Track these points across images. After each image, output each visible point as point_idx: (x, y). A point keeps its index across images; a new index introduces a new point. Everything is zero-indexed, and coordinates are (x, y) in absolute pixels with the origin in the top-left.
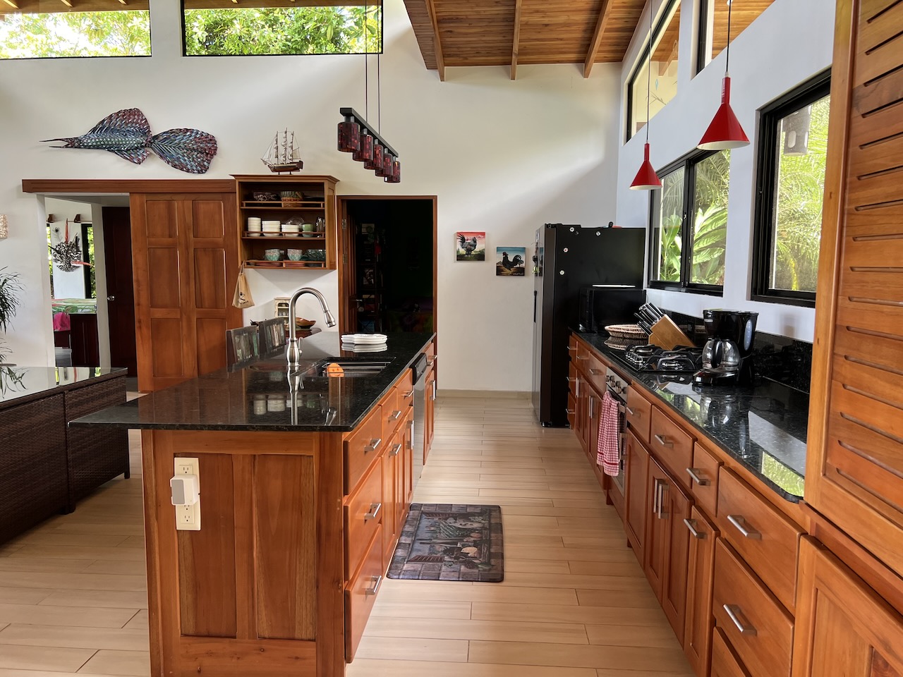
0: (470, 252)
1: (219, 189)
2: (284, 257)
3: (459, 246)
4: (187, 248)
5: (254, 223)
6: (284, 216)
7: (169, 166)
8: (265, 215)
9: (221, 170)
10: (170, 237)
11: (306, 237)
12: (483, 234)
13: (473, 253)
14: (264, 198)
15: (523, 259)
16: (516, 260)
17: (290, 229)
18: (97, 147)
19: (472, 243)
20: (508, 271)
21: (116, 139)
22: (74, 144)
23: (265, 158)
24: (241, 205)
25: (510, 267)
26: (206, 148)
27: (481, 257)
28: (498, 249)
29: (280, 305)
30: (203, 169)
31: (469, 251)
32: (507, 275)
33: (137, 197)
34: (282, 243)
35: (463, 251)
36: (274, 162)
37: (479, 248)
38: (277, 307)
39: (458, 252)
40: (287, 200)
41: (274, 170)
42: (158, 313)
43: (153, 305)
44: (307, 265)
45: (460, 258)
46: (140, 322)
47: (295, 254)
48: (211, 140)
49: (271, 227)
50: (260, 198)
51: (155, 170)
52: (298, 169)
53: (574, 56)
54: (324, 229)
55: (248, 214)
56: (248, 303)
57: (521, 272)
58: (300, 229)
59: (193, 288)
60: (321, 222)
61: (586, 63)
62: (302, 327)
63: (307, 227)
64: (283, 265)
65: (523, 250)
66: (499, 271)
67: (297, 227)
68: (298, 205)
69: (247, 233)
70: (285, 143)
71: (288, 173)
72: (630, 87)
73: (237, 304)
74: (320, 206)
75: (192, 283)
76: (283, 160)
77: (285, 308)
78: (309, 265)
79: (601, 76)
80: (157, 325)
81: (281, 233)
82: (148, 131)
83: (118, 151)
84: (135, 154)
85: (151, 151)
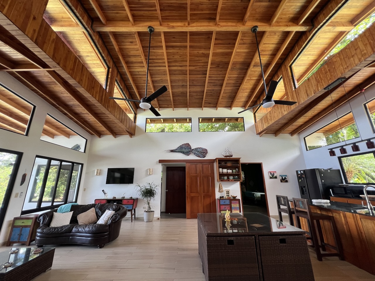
0: (273, 177)
1: (212, 162)
2: (228, 178)
3: (270, 175)
4: (200, 177)
5: (221, 169)
6: (227, 168)
7: (196, 156)
8: (223, 168)
9: (208, 157)
10: (196, 174)
11: (235, 173)
12: (276, 172)
15: (287, 178)
16: (285, 178)
17: (230, 171)
18: (179, 152)
19: (273, 174)
20: (283, 181)
21: (184, 150)
22: (172, 151)
23: (222, 154)
25: (284, 180)
27: (276, 178)
28: (280, 176)
29: (227, 192)
30: (204, 157)
31: (273, 176)
32: (283, 182)
33: (188, 164)
34: (228, 175)
35: (271, 176)
36: (225, 155)
37: (275, 175)
38: (226, 192)
40: (229, 164)
41: (226, 156)
42: (193, 195)
43: (191, 192)
44: (234, 180)
45: (271, 178)
46: (187, 197)
47: (231, 178)
49: (225, 171)
50: (223, 163)
51: (192, 157)
52: (232, 156)
53: (290, 132)
54: (238, 171)
55: (219, 167)
56: (222, 191)
57: (287, 181)
58: (232, 171)
59: (202, 187)
60: (237, 169)
61: (292, 133)
62: (233, 198)
63: (234, 171)
64: (228, 181)
65: (286, 176)
66: (281, 181)
67: (231, 170)
68: (232, 165)
69: (219, 172)
70: (228, 150)
71: (229, 157)
72: (304, 138)
73: (219, 191)
74: (238, 165)
75: (202, 186)
76: (228, 154)
77: (228, 192)
78: (235, 180)
79: (295, 136)
80: (192, 198)
81: (227, 172)
82: (190, 148)
83: (183, 153)
84: (187, 153)
85: (191, 153)
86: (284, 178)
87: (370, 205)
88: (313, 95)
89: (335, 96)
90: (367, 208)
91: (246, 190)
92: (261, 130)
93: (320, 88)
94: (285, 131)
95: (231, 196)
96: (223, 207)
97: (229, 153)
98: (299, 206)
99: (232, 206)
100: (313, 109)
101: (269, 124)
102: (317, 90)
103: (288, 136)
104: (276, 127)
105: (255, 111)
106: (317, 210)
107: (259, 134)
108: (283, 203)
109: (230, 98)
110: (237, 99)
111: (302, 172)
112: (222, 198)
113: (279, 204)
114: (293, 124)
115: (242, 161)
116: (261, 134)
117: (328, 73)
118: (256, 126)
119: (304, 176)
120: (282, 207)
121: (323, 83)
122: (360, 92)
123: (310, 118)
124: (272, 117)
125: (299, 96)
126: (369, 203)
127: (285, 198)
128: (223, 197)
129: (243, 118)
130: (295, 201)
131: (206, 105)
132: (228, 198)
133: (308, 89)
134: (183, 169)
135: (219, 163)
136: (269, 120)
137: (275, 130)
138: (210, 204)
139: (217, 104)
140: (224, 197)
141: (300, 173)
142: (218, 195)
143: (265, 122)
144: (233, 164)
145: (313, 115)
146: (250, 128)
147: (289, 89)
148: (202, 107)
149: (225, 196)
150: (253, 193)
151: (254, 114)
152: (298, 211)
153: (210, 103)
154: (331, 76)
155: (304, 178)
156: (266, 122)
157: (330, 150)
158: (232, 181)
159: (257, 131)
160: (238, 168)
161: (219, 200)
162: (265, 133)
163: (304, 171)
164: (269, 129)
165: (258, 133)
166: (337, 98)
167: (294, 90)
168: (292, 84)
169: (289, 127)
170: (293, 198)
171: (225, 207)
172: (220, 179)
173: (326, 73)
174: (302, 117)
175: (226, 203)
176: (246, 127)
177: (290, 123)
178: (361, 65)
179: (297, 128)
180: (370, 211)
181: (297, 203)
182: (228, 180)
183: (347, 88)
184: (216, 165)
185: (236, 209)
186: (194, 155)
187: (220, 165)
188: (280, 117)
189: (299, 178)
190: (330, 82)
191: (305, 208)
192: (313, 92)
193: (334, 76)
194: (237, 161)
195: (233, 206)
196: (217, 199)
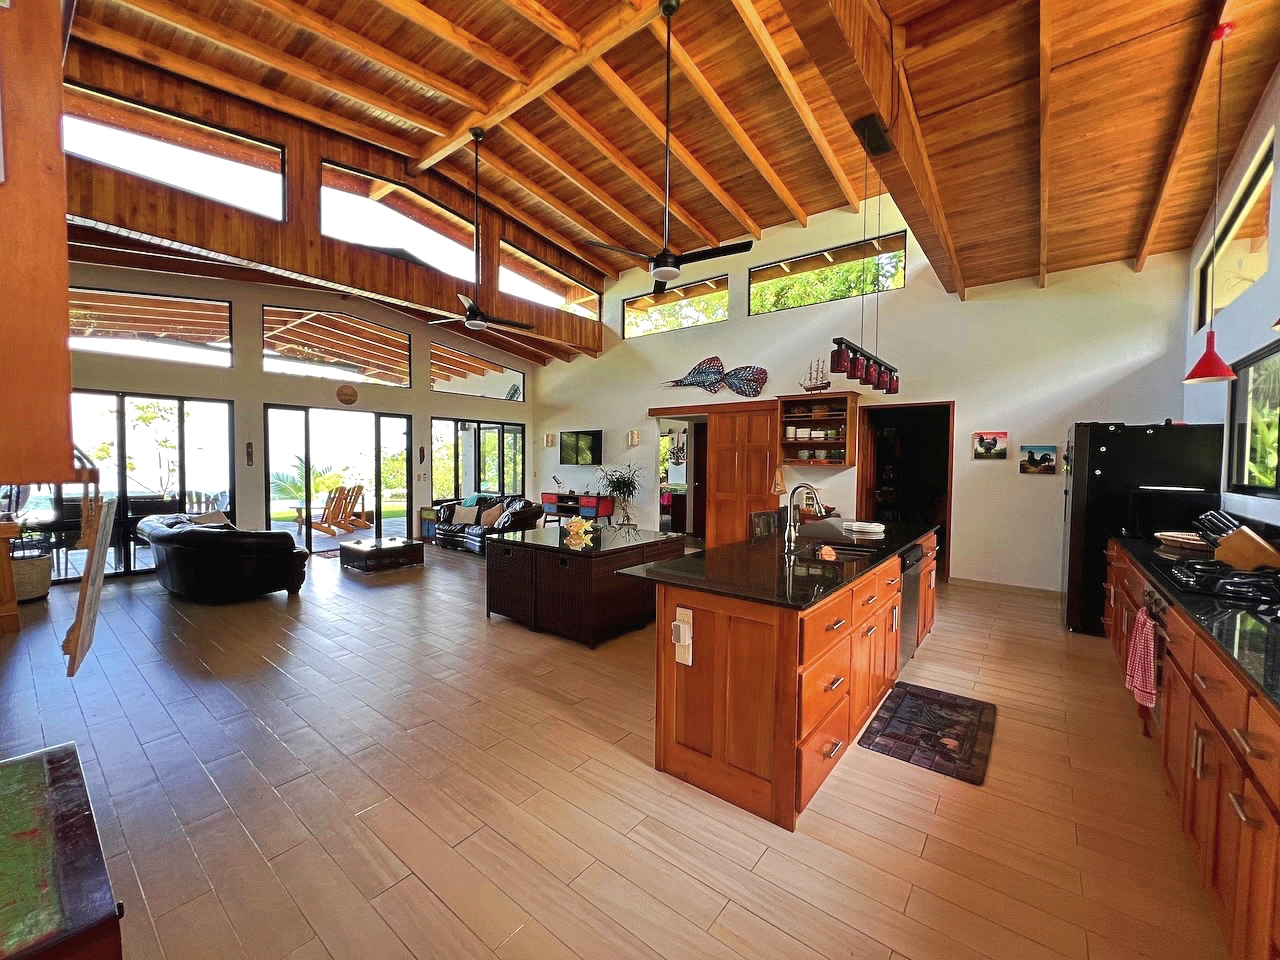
0: (989, 453)
1: (769, 406)
2: (812, 456)
3: (977, 445)
4: (743, 451)
5: (791, 431)
6: (814, 425)
7: (734, 393)
8: (799, 425)
9: (768, 394)
10: (732, 442)
11: (830, 440)
12: (1005, 434)
13: (993, 451)
14: (799, 412)
15: (1053, 457)
16: (1045, 458)
17: (819, 434)
18: (691, 384)
19: (992, 442)
20: (1033, 469)
21: (703, 378)
22: (678, 383)
23: (802, 381)
24: (782, 417)
25: (1037, 466)
26: (759, 378)
27: (1002, 455)
28: (1023, 448)
30: (757, 393)
31: (988, 450)
32: (1033, 473)
33: (713, 416)
34: (812, 445)
35: (981, 450)
36: (808, 384)
37: (999, 447)
39: (976, 450)
40: (818, 413)
41: (810, 389)
42: (721, 496)
43: (718, 490)
44: (830, 462)
45: (978, 456)
46: (709, 502)
47: (821, 454)
48: (764, 372)
49: (804, 433)
51: (726, 396)
52: (827, 388)
53: (1119, 254)
55: (786, 424)
57: (1050, 470)
58: (827, 434)
59: (745, 479)
60: (843, 428)
63: (832, 433)
64: (812, 463)
65: (1047, 448)
66: (1023, 469)
67: (823, 432)
68: (830, 415)
69: (783, 438)
70: (817, 369)
71: (818, 392)
72: (1204, 271)
74: (843, 415)
75: (745, 475)
78: (832, 462)
80: (720, 505)
81: (811, 438)
82: (722, 370)
83: (703, 386)
84: (713, 387)
85: (723, 384)
86: (1038, 457)
95: (823, 505)
123: (1138, 184)
135: (785, 412)
137: (1017, 263)
144: (829, 411)
146: (924, 273)
158: (818, 463)
172: (786, 457)
182: (812, 460)
194: (844, 401)
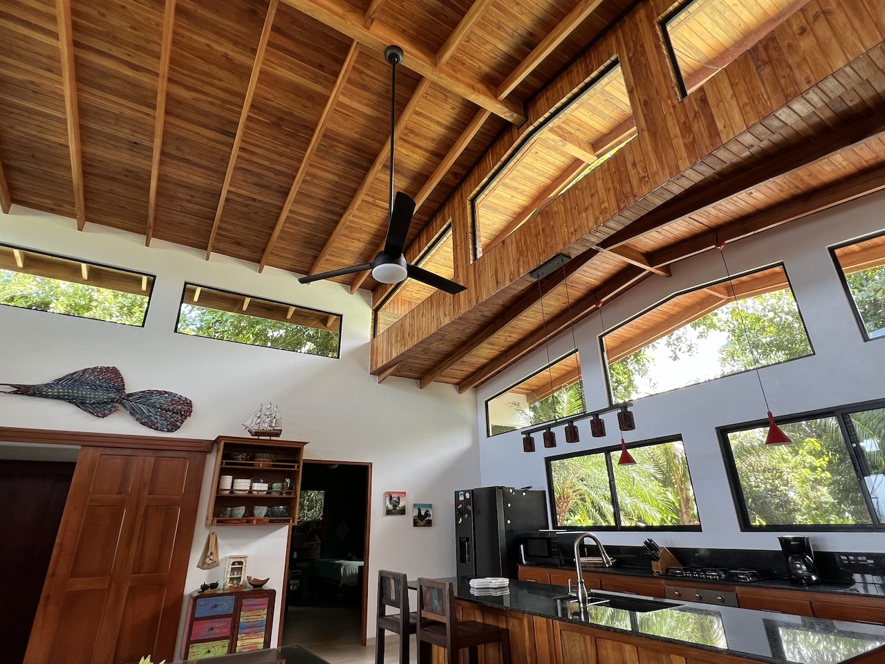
0: (395, 509)
1: (201, 448)
2: (250, 513)
3: (388, 503)
4: (137, 507)
5: (227, 481)
6: (254, 475)
8: (238, 474)
10: (120, 493)
11: (275, 495)
12: (405, 493)
13: (398, 508)
14: (243, 459)
15: (430, 513)
16: (427, 514)
17: (261, 487)
19: (397, 500)
20: (421, 523)
21: (85, 392)
22: (23, 391)
23: (247, 424)
25: (423, 520)
27: (403, 512)
28: (415, 506)
29: (233, 564)
30: (174, 427)
31: (395, 507)
32: (421, 526)
33: (90, 450)
34: (250, 501)
35: (390, 507)
36: (255, 428)
37: (401, 505)
38: (231, 566)
39: (387, 507)
40: (262, 462)
41: (257, 434)
42: (77, 584)
44: (271, 522)
45: (389, 513)
46: (47, 598)
47: (261, 511)
48: (189, 404)
49: (243, 485)
50: (240, 458)
51: (120, 425)
52: (278, 435)
53: (457, 380)
54: (291, 488)
55: (224, 471)
56: (215, 564)
57: (429, 524)
58: (270, 488)
59: (133, 551)
60: (288, 481)
61: (461, 385)
62: (255, 586)
63: (277, 486)
64: (248, 522)
65: (430, 506)
66: (415, 524)
67: (267, 485)
68: (274, 466)
69: (219, 489)
70: (268, 413)
71: (268, 438)
72: (486, 402)
73: (203, 565)
74: (294, 467)
75: (135, 543)
76: (265, 427)
77: (238, 566)
78: (274, 520)
79: (467, 394)
81: (251, 491)
82: (120, 387)
83: (81, 403)
84: (100, 409)
85: (120, 407)
86: (423, 513)
87: (582, 588)
88: (508, 283)
89: (551, 302)
90: (577, 598)
91: (321, 553)
92: (384, 363)
93: (522, 270)
94: (444, 376)
95: (249, 578)
96: (202, 629)
97: (271, 421)
98: (432, 606)
99: (241, 620)
100: (507, 327)
101: (405, 346)
102: (516, 273)
103: (450, 390)
104: (424, 361)
105: (379, 303)
106: (477, 612)
107: (378, 372)
108: (393, 597)
109: (310, 243)
110: (330, 255)
111: (468, 495)
112: (209, 591)
113: (383, 602)
114: (465, 359)
115: (309, 454)
116: (383, 376)
117: (541, 237)
118: (373, 348)
119: (470, 508)
120: (390, 611)
121: (530, 259)
122: (594, 306)
123: (503, 349)
124: (416, 328)
125: (480, 281)
126: (581, 583)
127: (401, 580)
128: (214, 586)
129: (341, 316)
130: (424, 589)
131: (222, 246)
132: (233, 591)
133: (499, 266)
134: (61, 471)
135: (224, 457)
136: (407, 335)
137: (421, 368)
138: (155, 618)
139: (264, 250)
140: (221, 586)
141: (463, 499)
142: (195, 580)
143: (397, 342)
144: (277, 461)
145: (507, 344)
146: (355, 353)
147: (462, 259)
148: (206, 248)
149: (224, 581)
150: (337, 562)
151: (376, 312)
152: (426, 623)
153: (239, 244)
154: (546, 244)
155: (468, 512)
156: (399, 339)
157: (525, 436)
158: (260, 522)
159: (374, 363)
160: (292, 475)
161: (195, 599)
162: (392, 374)
163: (472, 492)
164: (403, 362)
165: (374, 369)
166: (556, 312)
167: (471, 262)
168: (471, 246)
169: (454, 367)
170: (419, 579)
171: (211, 625)
172: (214, 516)
173: (537, 235)
174: (484, 345)
175: (219, 611)
176: (345, 346)
177: (459, 354)
178: (598, 234)
179: (473, 373)
180: (582, 605)
181: (427, 597)
182: (249, 519)
183: (575, 290)
184: (213, 462)
185: (252, 629)
186: (131, 419)
187: (227, 464)
188: (433, 330)
189: (459, 513)
190: (543, 259)
191: (443, 613)
192: (507, 277)
193: (551, 247)
194: (293, 450)
195: (244, 617)
196: (190, 596)
